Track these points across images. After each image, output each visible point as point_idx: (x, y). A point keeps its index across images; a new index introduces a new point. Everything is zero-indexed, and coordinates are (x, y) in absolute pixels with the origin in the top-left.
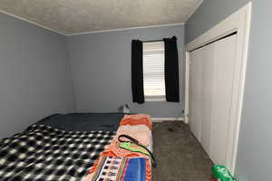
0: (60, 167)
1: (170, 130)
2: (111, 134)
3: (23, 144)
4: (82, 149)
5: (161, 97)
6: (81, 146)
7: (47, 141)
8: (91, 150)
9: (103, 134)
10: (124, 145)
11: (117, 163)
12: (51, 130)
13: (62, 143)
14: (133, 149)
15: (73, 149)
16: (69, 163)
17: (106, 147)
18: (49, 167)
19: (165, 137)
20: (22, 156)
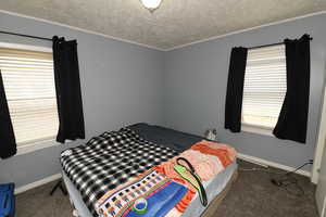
0: (124, 164)
1: (273, 182)
2: (176, 154)
3: (113, 139)
4: (145, 158)
5: (268, 129)
6: (146, 155)
7: (127, 142)
8: (151, 161)
9: (169, 151)
10: (178, 168)
11: (159, 179)
12: (134, 135)
13: (136, 147)
14: (185, 176)
15: (139, 155)
16: (130, 164)
17: (163, 163)
18: (118, 161)
19: (258, 187)
20: (109, 147)
